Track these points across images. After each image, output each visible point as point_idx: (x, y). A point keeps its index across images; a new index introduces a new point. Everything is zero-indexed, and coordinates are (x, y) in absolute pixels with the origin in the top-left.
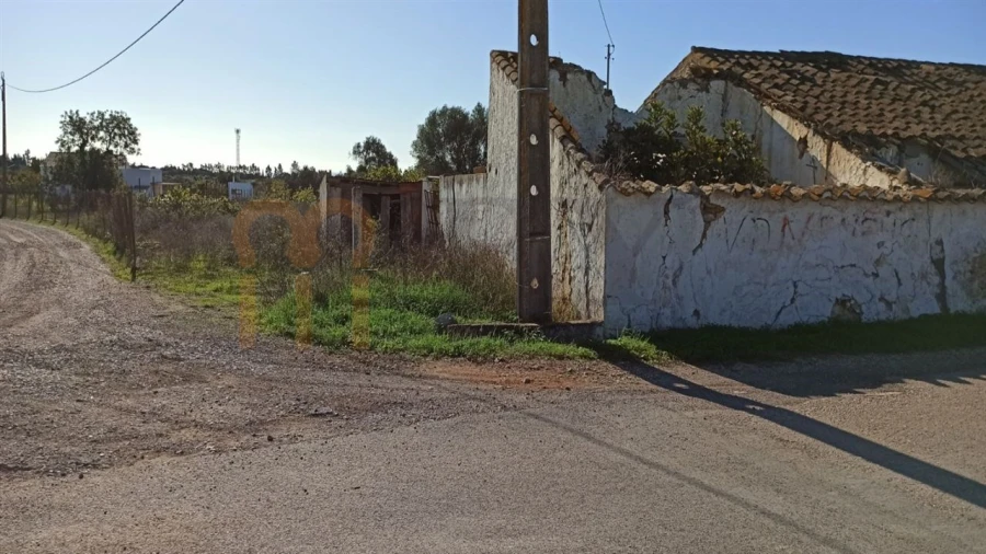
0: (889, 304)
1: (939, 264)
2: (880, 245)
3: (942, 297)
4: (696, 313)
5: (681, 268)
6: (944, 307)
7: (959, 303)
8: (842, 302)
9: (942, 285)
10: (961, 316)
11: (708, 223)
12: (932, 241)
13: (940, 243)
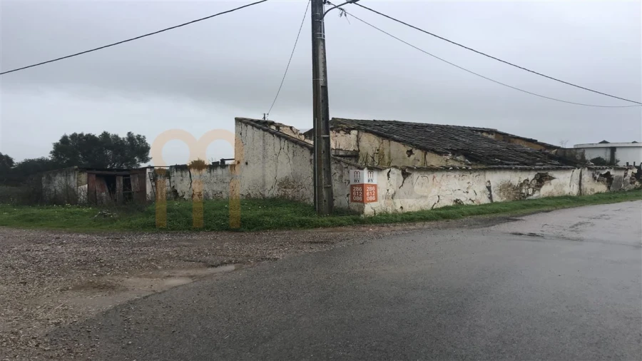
0: (473, 201)
1: (489, 188)
2: (469, 183)
3: (491, 198)
4: (401, 207)
5: (395, 193)
6: (492, 201)
7: (496, 198)
8: (456, 201)
9: (491, 194)
10: (497, 203)
11: (404, 178)
12: (486, 181)
13: (489, 182)
